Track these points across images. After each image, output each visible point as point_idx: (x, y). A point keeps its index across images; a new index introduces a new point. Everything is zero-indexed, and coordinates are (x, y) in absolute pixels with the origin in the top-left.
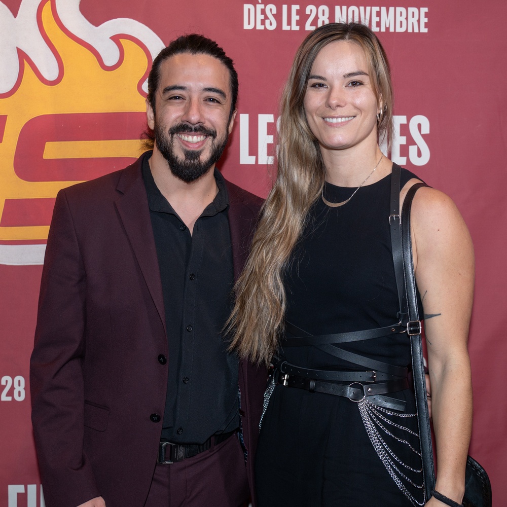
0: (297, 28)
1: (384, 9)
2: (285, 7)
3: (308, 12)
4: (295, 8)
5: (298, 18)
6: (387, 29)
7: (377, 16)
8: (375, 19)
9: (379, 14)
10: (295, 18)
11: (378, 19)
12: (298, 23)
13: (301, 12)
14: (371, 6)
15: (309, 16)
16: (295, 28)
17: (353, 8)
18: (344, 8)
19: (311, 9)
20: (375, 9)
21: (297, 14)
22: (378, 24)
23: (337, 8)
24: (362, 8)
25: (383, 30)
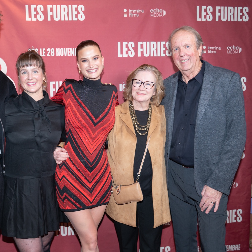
0: (45, 55)
1: (71, 49)
2: (41, 49)
3: (48, 50)
4: (44, 49)
5: (45, 52)
6: (72, 55)
7: (69, 51)
8: (68, 52)
9: (70, 50)
10: (44, 52)
11: (69, 52)
12: (45, 54)
13: (46, 51)
14: (67, 48)
15: (48, 52)
16: (44, 55)
17: (61, 49)
18: (59, 49)
19: (49, 50)
20: (68, 49)
21: (45, 51)
22: (70, 54)
23: (57, 49)
24: (64, 49)
25: (71, 55)
